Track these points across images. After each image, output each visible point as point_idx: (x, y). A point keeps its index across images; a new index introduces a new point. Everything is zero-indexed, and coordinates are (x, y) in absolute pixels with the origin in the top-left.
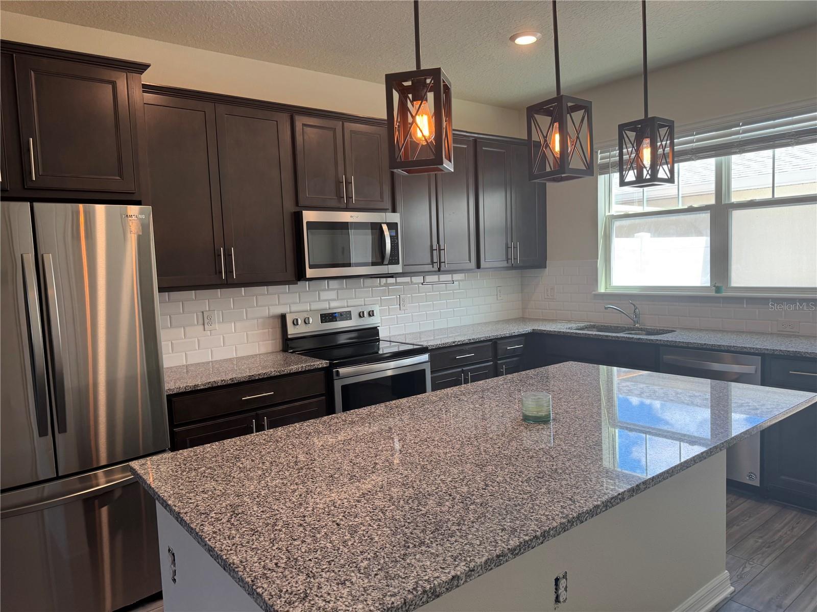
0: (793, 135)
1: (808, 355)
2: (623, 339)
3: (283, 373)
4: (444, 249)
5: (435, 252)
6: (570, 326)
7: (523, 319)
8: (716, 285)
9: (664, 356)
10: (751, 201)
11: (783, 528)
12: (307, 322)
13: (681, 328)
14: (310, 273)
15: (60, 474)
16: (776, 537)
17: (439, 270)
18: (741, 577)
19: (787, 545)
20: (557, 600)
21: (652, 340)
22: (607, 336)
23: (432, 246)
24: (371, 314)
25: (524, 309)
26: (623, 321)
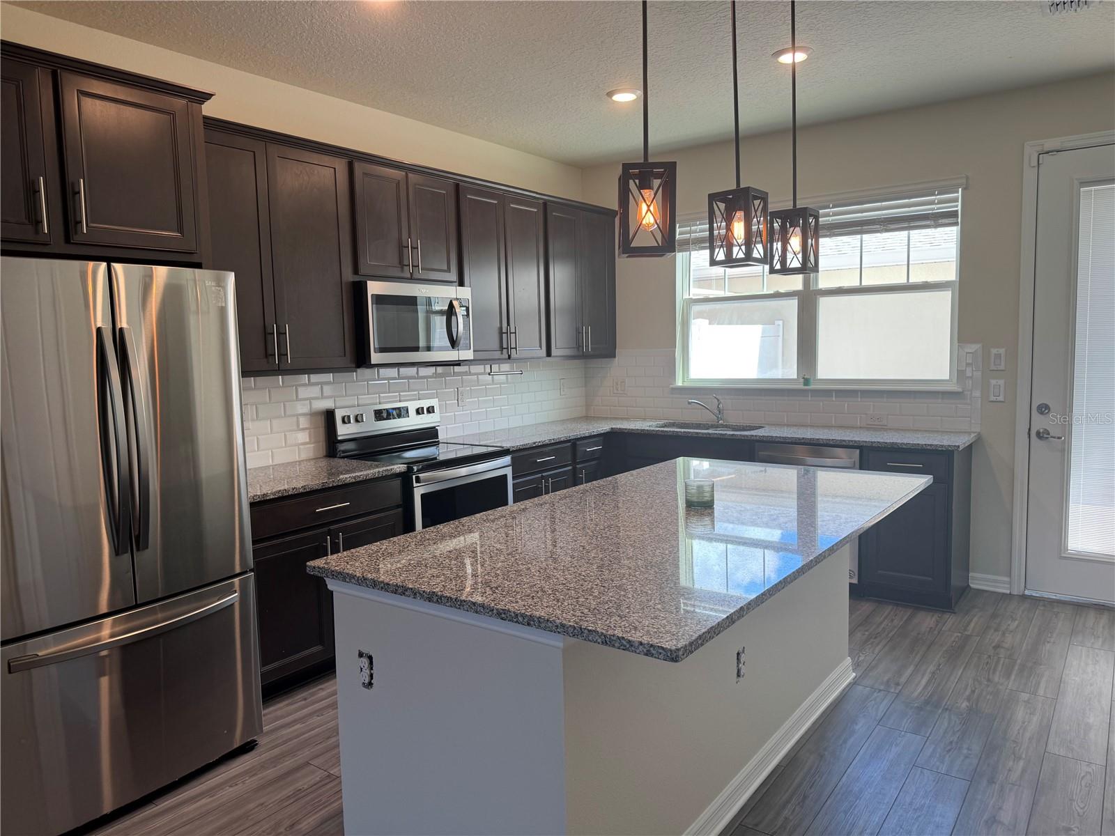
0: (882, 222)
1: (904, 447)
2: (715, 436)
3: (358, 480)
4: (515, 333)
5: (504, 336)
7: (587, 418)
8: (805, 377)
9: (760, 453)
10: (840, 287)
11: (884, 620)
12: (359, 419)
13: (768, 424)
14: (375, 358)
15: (138, 602)
16: (880, 629)
17: (509, 357)
18: (858, 665)
19: (890, 635)
20: (738, 675)
21: (747, 436)
22: (697, 433)
23: (501, 328)
24: (430, 410)
25: (588, 406)
26: (708, 417)
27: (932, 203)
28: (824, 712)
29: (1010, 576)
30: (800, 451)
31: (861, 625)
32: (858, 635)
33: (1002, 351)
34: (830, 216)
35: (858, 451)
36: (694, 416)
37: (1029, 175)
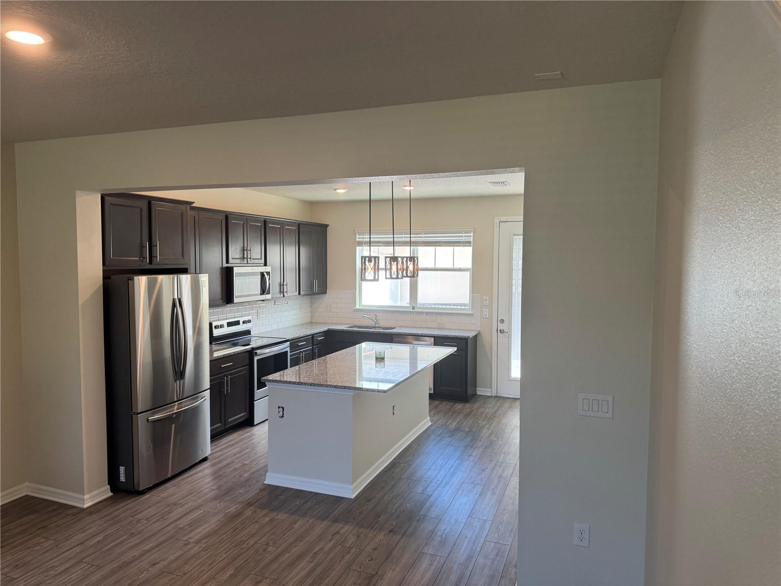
0: (443, 242)
2: (376, 332)
3: (235, 353)
4: (287, 285)
5: (282, 286)
6: (345, 326)
7: (312, 323)
8: (413, 306)
9: (395, 339)
10: (427, 268)
11: (443, 406)
12: (222, 327)
13: (398, 327)
14: (236, 300)
16: (441, 409)
17: (284, 296)
19: (445, 411)
20: (393, 414)
21: (390, 332)
24: (249, 321)
25: (312, 317)
26: (372, 323)
27: (462, 237)
28: (421, 433)
29: (491, 389)
30: (410, 339)
31: (434, 408)
32: (433, 412)
33: (487, 298)
34: (422, 238)
35: (433, 338)
36: (365, 323)
37: (496, 230)
